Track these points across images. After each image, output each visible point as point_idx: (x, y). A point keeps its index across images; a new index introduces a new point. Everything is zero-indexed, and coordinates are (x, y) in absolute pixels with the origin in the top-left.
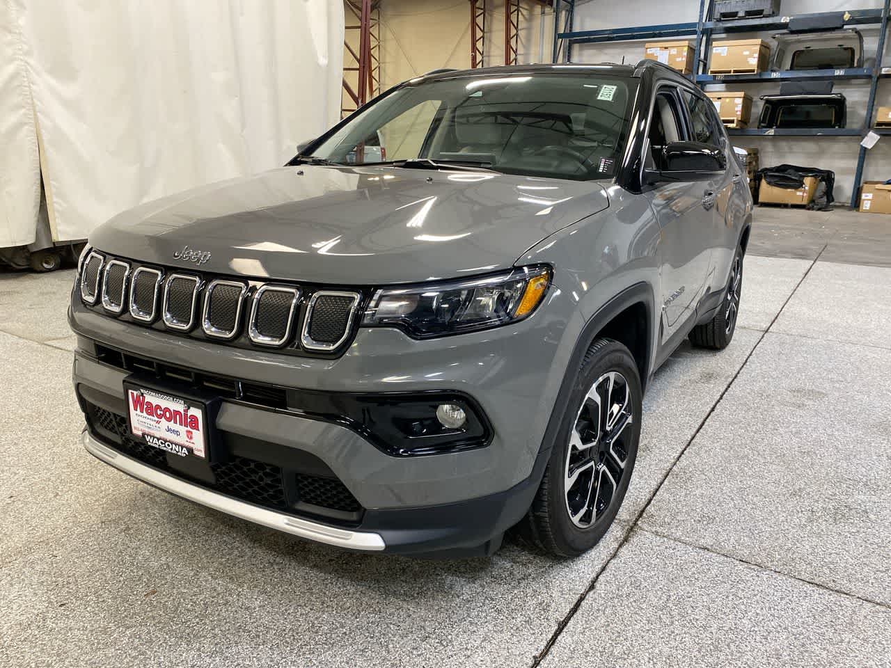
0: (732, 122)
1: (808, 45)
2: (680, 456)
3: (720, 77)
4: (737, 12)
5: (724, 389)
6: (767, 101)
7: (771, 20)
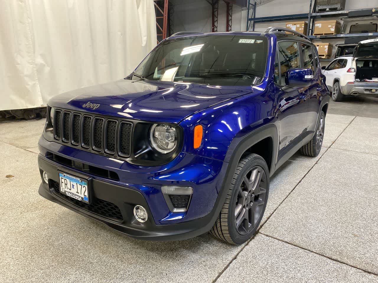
0: (323, 56)
1: (357, 22)
3: (319, 36)
6: (339, 47)
7: (340, 12)
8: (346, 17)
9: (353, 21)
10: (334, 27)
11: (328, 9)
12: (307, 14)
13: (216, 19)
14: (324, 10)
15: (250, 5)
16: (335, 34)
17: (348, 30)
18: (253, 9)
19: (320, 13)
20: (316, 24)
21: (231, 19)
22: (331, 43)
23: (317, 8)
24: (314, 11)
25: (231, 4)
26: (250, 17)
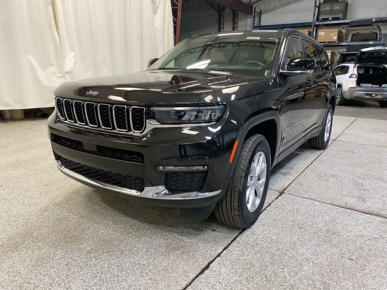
1: (358, 31)
6: (341, 54)
7: (342, 21)
8: (348, 26)
9: (354, 30)
10: (336, 35)
11: (330, 19)
12: (311, 22)
13: (222, 26)
14: (327, 19)
15: (256, 13)
16: (338, 42)
17: (350, 39)
18: (258, 17)
19: (323, 22)
20: (319, 33)
21: (237, 27)
22: (334, 51)
23: (320, 17)
24: (318, 20)
25: (237, 12)
26: (255, 25)
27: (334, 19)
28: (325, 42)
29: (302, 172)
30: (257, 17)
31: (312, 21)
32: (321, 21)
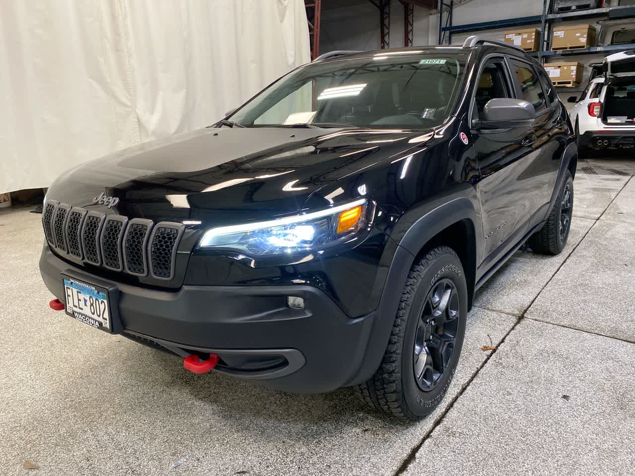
0: (569, 83)
1: (623, 26)
2: (546, 285)
3: (560, 52)
4: (571, 7)
5: (571, 251)
6: (595, 68)
7: (595, 11)
8: (606, 18)
9: (616, 25)
10: (586, 36)
11: (574, 8)
12: (540, 16)
13: (386, 31)
14: (568, 9)
15: (444, 6)
16: (588, 46)
17: (608, 39)
18: (448, 11)
19: (561, 14)
20: (555, 33)
21: (412, 30)
22: (581, 62)
23: (555, 7)
24: (551, 11)
25: (411, 7)
26: (443, 26)
27: (580, 8)
28: (566, 48)
29: (551, 279)
30: (445, 12)
31: (542, 14)
32: (558, 13)
